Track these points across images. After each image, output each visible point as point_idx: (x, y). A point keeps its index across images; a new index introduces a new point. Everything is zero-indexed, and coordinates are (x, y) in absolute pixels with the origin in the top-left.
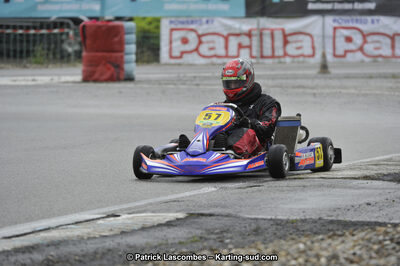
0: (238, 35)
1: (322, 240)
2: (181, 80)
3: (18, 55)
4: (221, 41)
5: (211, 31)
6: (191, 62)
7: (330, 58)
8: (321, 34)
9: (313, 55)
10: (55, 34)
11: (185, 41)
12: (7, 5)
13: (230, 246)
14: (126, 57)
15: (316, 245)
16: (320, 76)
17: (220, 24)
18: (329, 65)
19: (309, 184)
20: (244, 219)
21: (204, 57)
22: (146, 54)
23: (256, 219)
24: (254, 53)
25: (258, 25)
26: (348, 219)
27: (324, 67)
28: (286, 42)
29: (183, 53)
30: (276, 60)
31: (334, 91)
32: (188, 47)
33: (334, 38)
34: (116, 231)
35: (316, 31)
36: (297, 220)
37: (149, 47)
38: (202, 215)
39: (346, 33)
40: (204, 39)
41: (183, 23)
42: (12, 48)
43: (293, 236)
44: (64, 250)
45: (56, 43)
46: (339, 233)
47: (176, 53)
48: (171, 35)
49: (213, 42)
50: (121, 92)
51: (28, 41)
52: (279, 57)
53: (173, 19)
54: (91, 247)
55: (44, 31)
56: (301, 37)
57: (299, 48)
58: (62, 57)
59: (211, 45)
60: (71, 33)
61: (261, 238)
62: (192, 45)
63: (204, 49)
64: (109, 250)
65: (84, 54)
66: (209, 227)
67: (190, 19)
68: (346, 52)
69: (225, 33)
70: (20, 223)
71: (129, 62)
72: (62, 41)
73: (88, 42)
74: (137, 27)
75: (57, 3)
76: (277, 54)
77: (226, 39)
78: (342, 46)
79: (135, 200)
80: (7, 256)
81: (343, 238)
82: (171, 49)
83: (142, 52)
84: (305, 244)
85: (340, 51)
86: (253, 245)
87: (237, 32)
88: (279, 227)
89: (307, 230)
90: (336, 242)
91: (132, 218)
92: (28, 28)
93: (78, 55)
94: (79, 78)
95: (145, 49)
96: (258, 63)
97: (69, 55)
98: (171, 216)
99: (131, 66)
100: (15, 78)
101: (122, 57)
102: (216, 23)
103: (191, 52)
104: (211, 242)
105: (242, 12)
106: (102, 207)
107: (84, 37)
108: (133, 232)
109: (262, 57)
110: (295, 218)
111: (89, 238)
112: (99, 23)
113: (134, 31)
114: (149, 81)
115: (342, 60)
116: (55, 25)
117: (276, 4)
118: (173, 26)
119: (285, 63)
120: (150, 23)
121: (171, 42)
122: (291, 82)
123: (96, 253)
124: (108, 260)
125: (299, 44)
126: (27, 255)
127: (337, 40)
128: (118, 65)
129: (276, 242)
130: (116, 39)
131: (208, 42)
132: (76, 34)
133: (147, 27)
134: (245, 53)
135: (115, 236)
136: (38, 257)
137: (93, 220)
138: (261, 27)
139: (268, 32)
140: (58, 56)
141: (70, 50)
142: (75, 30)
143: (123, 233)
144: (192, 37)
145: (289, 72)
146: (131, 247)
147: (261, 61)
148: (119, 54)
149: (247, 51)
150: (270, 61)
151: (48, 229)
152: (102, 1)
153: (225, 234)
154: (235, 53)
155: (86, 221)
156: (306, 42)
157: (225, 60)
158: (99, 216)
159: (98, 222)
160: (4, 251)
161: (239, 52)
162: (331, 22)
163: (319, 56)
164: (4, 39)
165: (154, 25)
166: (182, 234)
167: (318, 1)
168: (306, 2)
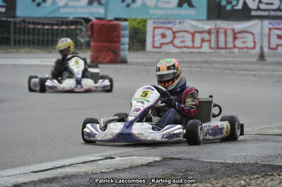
0: (201, 32)
1: (257, 178)
3: (45, 43)
4: (190, 36)
5: (182, 29)
6: (168, 51)
7: (266, 50)
8: (260, 32)
9: (254, 48)
10: (72, 30)
11: (164, 36)
12: (38, 8)
14: (122, 47)
15: (253, 181)
16: (258, 62)
17: (190, 25)
18: (265, 55)
20: (203, 162)
21: (177, 47)
22: (136, 44)
25: (216, 25)
26: (276, 164)
27: (262, 56)
28: (235, 38)
29: (162, 44)
30: (228, 51)
31: (268, 73)
32: (165, 40)
33: (269, 35)
34: (111, 170)
35: (257, 31)
36: (240, 164)
37: (138, 40)
38: (173, 159)
39: (278, 32)
40: (177, 35)
41: (162, 23)
42: (41, 38)
43: (237, 175)
44: (74, 181)
45: (72, 35)
46: (270, 173)
47: (157, 44)
48: (154, 32)
49: (183, 37)
50: (117, 71)
51: (53, 34)
52: (230, 48)
53: (156, 20)
55: (64, 27)
56: (245, 35)
57: (244, 42)
58: (77, 46)
59: (182, 39)
60: (84, 29)
61: (214, 176)
62: (169, 39)
63: (177, 42)
65: (92, 44)
66: (177, 167)
67: (168, 21)
68: (278, 46)
69: (192, 31)
70: (44, 162)
71: (124, 50)
72: (77, 34)
73: (95, 35)
74: (130, 25)
76: (228, 46)
77: (193, 35)
78: (275, 42)
80: (35, 185)
81: (272, 177)
82: (153, 41)
83: (133, 43)
84: (245, 181)
85: (273, 45)
86: (208, 181)
87: (201, 30)
88: (227, 168)
89: (247, 171)
90: (267, 180)
91: (123, 160)
92: (53, 25)
93: (88, 45)
95: (135, 41)
96: (215, 52)
97: (81, 44)
98: (151, 159)
99: (125, 53)
100: (43, 60)
101: (119, 47)
102: (186, 24)
103: (168, 44)
105: (204, 14)
106: (102, 152)
107: (92, 32)
108: (124, 170)
109: (218, 48)
110: (238, 162)
111: (92, 173)
112: (103, 22)
113: (128, 28)
114: (137, 64)
115: (275, 51)
116: (72, 23)
117: (228, 11)
118: (155, 25)
119: (233, 53)
120: (139, 23)
121: (154, 37)
122: (238, 66)
125: (244, 40)
126: (48, 185)
127: (271, 37)
128: (116, 52)
129: (224, 179)
130: (115, 34)
131: (180, 37)
132: (87, 31)
133: (137, 26)
134: (206, 45)
135: (110, 172)
136: (56, 186)
137: (95, 160)
138: (218, 27)
139: (223, 31)
141: (82, 40)
142: (86, 27)
143: (116, 170)
144: (169, 33)
145: (236, 59)
147: (217, 51)
148: (117, 45)
149: (207, 43)
150: (223, 51)
151: (64, 166)
152: (106, 6)
153: (188, 173)
154: (199, 45)
155: (91, 161)
156: (249, 38)
157: (192, 50)
158: (100, 158)
159: (100, 162)
160: (32, 182)
161: (201, 44)
162: (267, 24)
163: (258, 48)
164: (36, 32)
165: (142, 24)
166: (158, 171)
167: (258, 9)
168: (250, 10)
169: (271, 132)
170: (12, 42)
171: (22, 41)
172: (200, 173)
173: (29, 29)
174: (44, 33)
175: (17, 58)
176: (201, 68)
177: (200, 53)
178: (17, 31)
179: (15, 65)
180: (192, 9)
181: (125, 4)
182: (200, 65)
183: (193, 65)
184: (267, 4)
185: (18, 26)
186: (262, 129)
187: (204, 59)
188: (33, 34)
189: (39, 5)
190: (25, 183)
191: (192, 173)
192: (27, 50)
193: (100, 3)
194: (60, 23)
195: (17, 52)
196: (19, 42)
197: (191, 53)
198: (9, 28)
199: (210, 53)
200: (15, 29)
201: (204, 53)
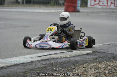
2: (93, 12)
3: (46, 3)
4: (106, 1)
6: (97, 7)
11: (95, 1)
13: (105, 62)
14: (78, 5)
20: (109, 54)
21: (101, 6)
22: (84, 4)
23: (113, 54)
29: (94, 4)
34: (71, 56)
38: (97, 52)
42: (44, 1)
44: (56, 61)
47: (92, 4)
50: (75, 15)
54: (64, 60)
58: (59, 5)
59: (103, 2)
61: (114, 59)
62: (97, 2)
63: (101, 4)
64: (69, 61)
65: (65, 4)
66: (99, 56)
70: (44, 52)
71: (78, 6)
80: (39, 62)
82: (91, 3)
83: (82, 4)
86: (111, 61)
91: (76, 52)
93: (63, 4)
97: (61, 4)
98: (88, 52)
99: (79, 8)
100: (45, 10)
103: (97, 4)
104: (99, 60)
108: (77, 56)
111: (63, 57)
114: (84, 12)
121: (91, 1)
123: (65, 62)
124: (69, 64)
126: (45, 62)
128: (75, 7)
135: (71, 57)
136: (48, 62)
137: (65, 52)
141: (61, 2)
143: (73, 56)
146: (75, 60)
148: (75, 4)
149: (113, 4)
151: (51, 54)
153: (104, 58)
154: (110, 5)
155: (63, 52)
157: (107, 7)
158: (67, 51)
160: (39, 60)
166: (91, 57)
170: (32, 2)
171: (36, 2)
172: (109, 58)
175: (34, 9)
176: (110, 14)
177: (110, 8)
179: (33, 12)
182: (110, 13)
183: (107, 13)
187: (112, 11)
190: (35, 61)
191: (105, 58)
192: (38, 6)
195: (34, 7)
196: (35, 3)
197: (106, 8)
199: (115, 8)
201: (112, 8)
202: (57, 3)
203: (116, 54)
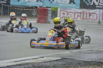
0: (78, 13)
1: (96, 67)
4: (73, 14)
5: (71, 11)
7: (101, 20)
8: (99, 14)
9: (97, 19)
10: (31, 10)
11: (64, 14)
12: (18, 2)
14: (49, 17)
17: (73, 10)
18: (101, 22)
19: (93, 52)
23: (79, 60)
24: (82, 18)
25: (83, 10)
28: (90, 15)
29: (63, 17)
30: (87, 20)
31: (102, 29)
34: (42, 62)
35: (98, 13)
36: (90, 61)
37: (55, 14)
38: (65, 58)
40: (69, 14)
41: (63, 9)
42: (19, 13)
43: (88, 65)
44: (29, 66)
45: (30, 13)
46: (101, 65)
47: (61, 17)
48: (60, 12)
49: (71, 14)
50: (46, 26)
52: (88, 19)
53: (61, 8)
55: (28, 9)
56: (94, 14)
58: (32, 16)
59: (71, 15)
60: (35, 10)
61: (80, 65)
65: (38, 16)
67: (65, 8)
69: (74, 12)
70: (18, 58)
71: (49, 19)
72: (32, 12)
75: (31, 2)
76: (87, 18)
77: (75, 14)
79: (48, 54)
83: (53, 16)
84: (91, 67)
86: (78, 67)
87: (77, 12)
88: (85, 63)
89: (92, 64)
91: (47, 58)
92: (24, 8)
93: (36, 16)
94: (36, 22)
96: (82, 20)
97: (34, 16)
98: (57, 58)
105: (79, 7)
106: (40, 55)
107: (38, 12)
108: (47, 62)
109: (84, 19)
111: (36, 63)
112: (42, 8)
113: (51, 10)
117: (88, 5)
118: (61, 10)
119: (89, 21)
120: (55, 9)
121: (60, 14)
122: (91, 26)
125: (93, 16)
126: (19, 66)
128: (46, 19)
129: (84, 66)
130: (46, 12)
132: (36, 11)
133: (54, 10)
135: (42, 63)
136: (22, 67)
140: (31, 16)
141: (34, 14)
143: (44, 62)
144: (66, 13)
145: (90, 23)
147: (83, 20)
148: (47, 16)
149: (80, 17)
150: (85, 20)
151: (25, 60)
152: (43, 2)
153: (71, 64)
154: (77, 18)
155: (36, 58)
156: (95, 16)
158: (38, 57)
159: (38, 59)
160: (14, 65)
161: (77, 17)
162: (102, 11)
163: (98, 20)
164: (17, 11)
165: (56, 9)
166: (60, 63)
167: (99, 5)
168: (96, 5)
169: (102, 50)
172: (75, 64)
173: (15, 9)
174: (20, 11)
177: (77, 20)
178: (10, 10)
180: (74, 4)
181: (50, 2)
184: (102, 3)
185: (11, 8)
186: (99, 49)
187: (78, 23)
188: (16, 11)
189: (18, 1)
190: (11, 66)
193: (41, 1)
194: (26, 8)
198: (8, 9)
199: (81, 20)
200: (10, 9)
201: (78, 21)
202: (30, 15)
203: (81, 61)
